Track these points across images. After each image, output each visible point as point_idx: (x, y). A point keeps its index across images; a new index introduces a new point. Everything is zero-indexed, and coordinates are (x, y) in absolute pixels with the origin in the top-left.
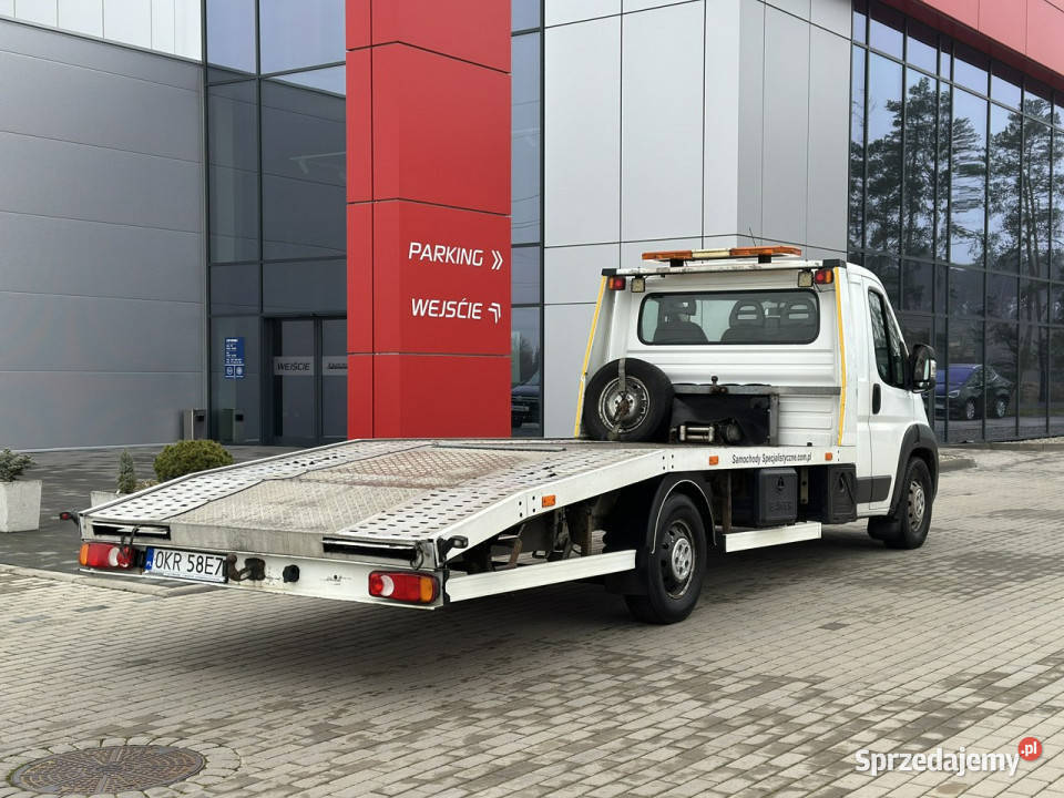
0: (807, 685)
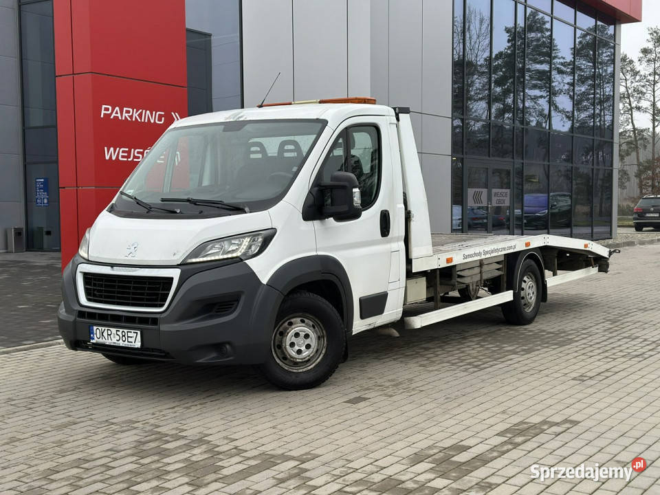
0: (298, 463)
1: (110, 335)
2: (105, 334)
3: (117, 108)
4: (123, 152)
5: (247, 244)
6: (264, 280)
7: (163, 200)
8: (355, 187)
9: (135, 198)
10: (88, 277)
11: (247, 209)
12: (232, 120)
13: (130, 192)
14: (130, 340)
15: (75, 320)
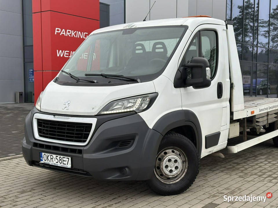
1: (52, 159)
2: (49, 158)
3: (64, 30)
4: (67, 53)
5: (139, 102)
6: (151, 126)
7: (86, 75)
8: (207, 67)
9: (70, 74)
10: (40, 122)
11: (139, 80)
12: (127, 28)
13: (67, 70)
14: (64, 163)
15: (31, 148)
